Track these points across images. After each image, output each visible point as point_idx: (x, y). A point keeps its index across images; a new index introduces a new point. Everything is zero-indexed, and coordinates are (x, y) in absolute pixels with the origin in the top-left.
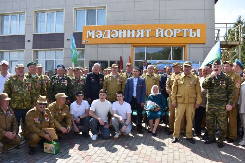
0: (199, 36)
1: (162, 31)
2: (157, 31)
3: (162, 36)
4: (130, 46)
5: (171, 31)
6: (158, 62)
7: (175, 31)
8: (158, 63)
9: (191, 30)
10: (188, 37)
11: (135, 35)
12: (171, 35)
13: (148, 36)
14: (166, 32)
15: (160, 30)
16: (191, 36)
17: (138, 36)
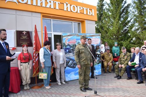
0: (93, 15)
1: (69, 5)
2: (65, 4)
3: (69, 10)
4: (40, 15)
5: (76, 7)
6: (69, 34)
7: (78, 7)
8: (69, 36)
9: (88, 9)
10: (87, 14)
11: (46, 5)
12: (76, 11)
13: (57, 8)
14: (72, 7)
15: (67, 4)
16: (88, 14)
17: (48, 6)
